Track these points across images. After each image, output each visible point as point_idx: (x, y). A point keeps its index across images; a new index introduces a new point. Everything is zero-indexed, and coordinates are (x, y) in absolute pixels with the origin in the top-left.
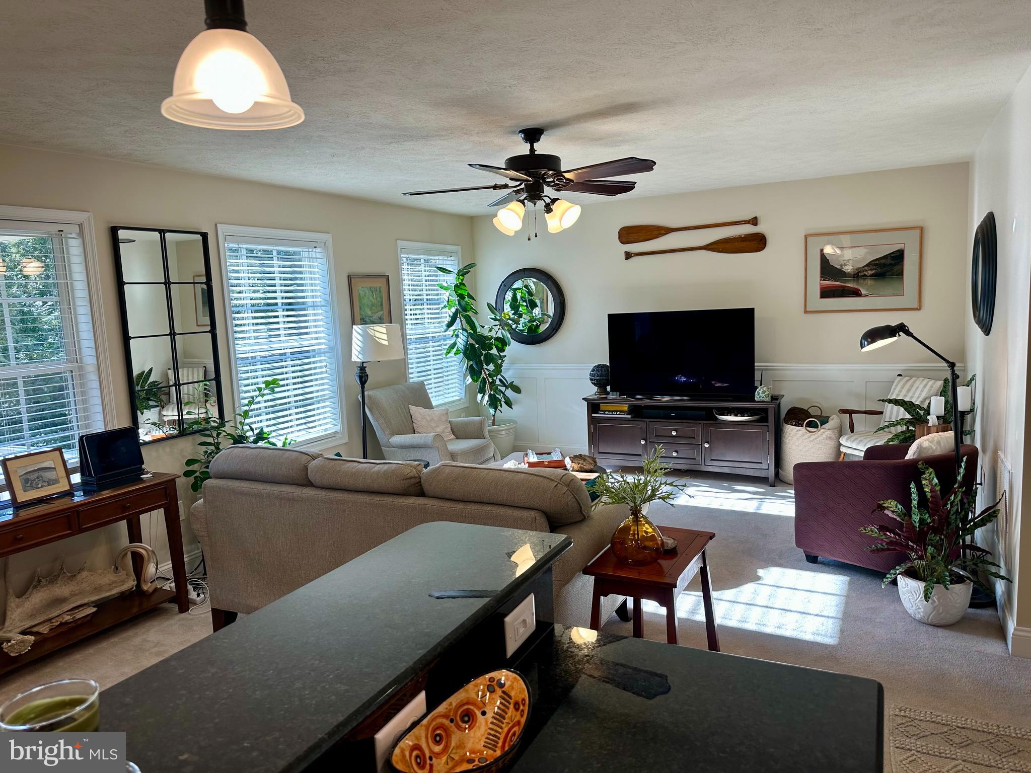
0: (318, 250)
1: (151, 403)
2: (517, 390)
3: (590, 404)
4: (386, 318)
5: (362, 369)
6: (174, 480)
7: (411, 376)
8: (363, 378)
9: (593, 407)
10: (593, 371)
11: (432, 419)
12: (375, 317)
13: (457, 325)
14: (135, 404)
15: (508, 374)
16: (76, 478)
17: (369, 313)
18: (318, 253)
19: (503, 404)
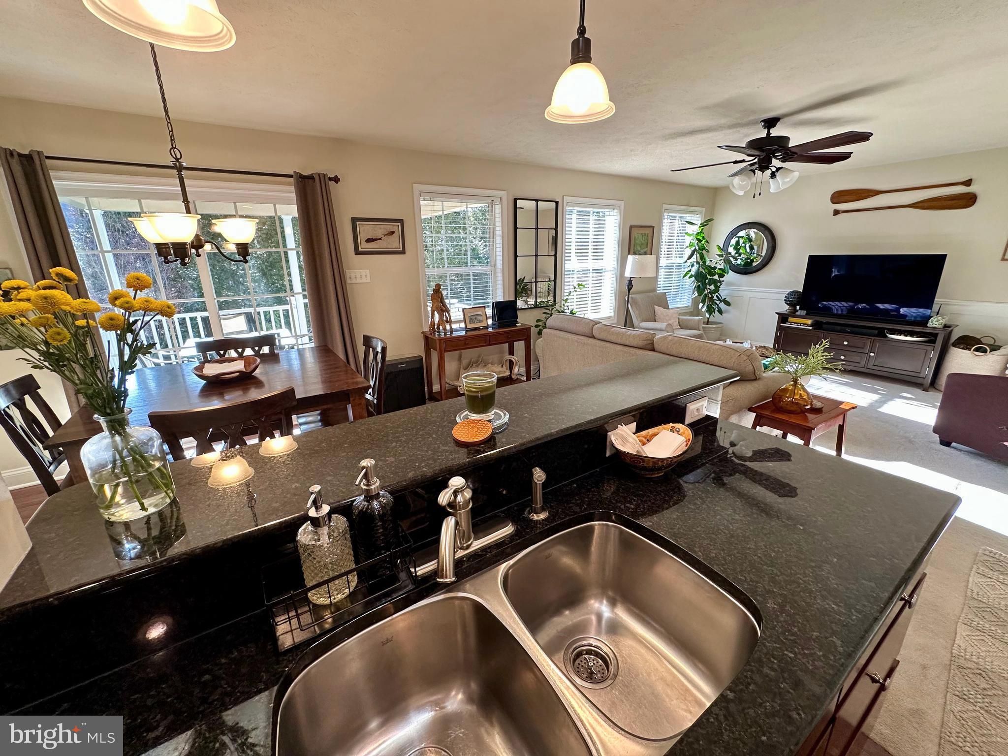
0: (615, 211)
1: (524, 295)
2: (728, 303)
3: (781, 317)
4: (649, 252)
5: (630, 281)
6: (530, 328)
7: (658, 289)
8: (630, 285)
9: (783, 318)
10: (788, 294)
11: (668, 315)
12: (643, 251)
13: (694, 259)
14: (517, 294)
15: (724, 292)
16: (490, 322)
17: (639, 249)
18: (616, 212)
19: (716, 312)
